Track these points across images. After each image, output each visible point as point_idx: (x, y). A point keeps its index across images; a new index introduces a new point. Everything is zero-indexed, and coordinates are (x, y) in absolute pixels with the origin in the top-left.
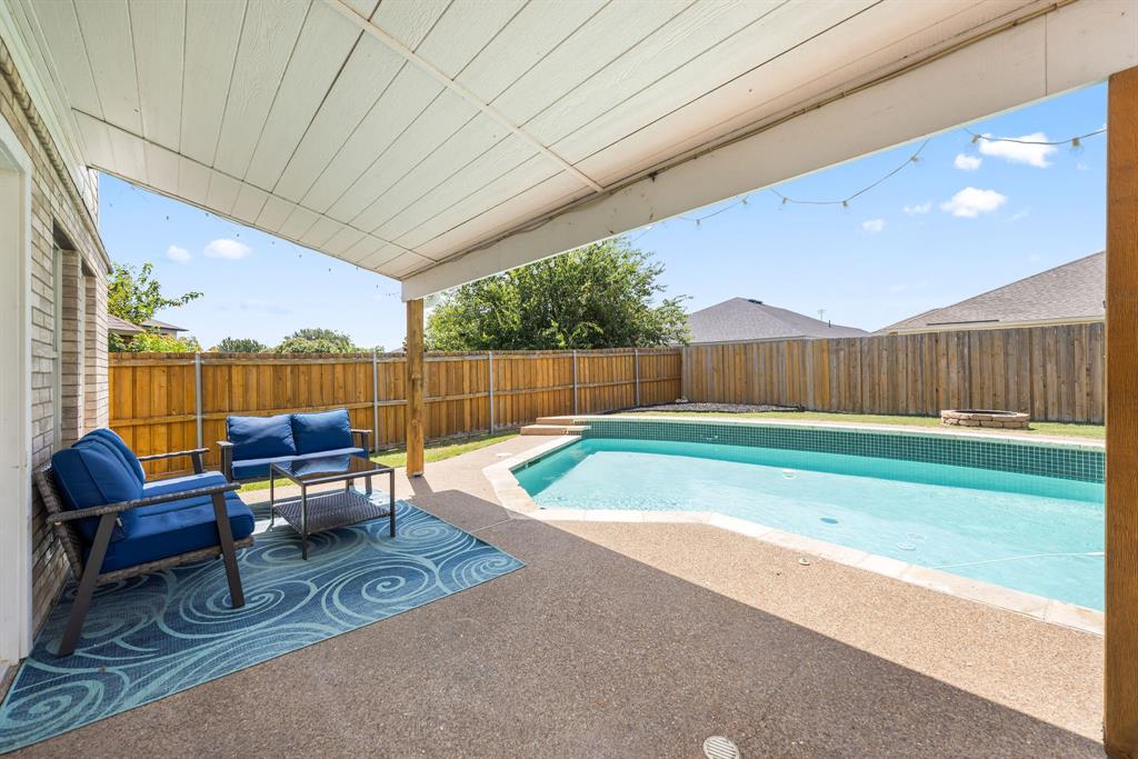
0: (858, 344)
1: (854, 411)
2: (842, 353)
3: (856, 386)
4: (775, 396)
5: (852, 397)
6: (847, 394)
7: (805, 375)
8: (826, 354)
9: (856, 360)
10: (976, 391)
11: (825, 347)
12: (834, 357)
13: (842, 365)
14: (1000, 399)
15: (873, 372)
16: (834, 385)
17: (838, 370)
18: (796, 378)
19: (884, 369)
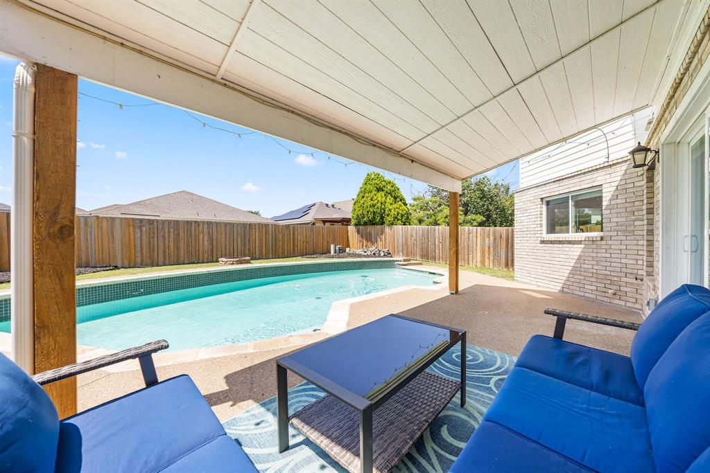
0: (155, 223)
1: (152, 265)
2: (144, 228)
3: (154, 250)
4: (84, 259)
5: (151, 257)
6: (148, 255)
7: (113, 243)
8: (131, 229)
9: (154, 233)
10: (214, 250)
11: (131, 224)
12: (138, 231)
13: (144, 237)
14: (223, 253)
15: (164, 241)
16: (139, 249)
17: (141, 240)
18: (106, 245)
19: (172, 239)
